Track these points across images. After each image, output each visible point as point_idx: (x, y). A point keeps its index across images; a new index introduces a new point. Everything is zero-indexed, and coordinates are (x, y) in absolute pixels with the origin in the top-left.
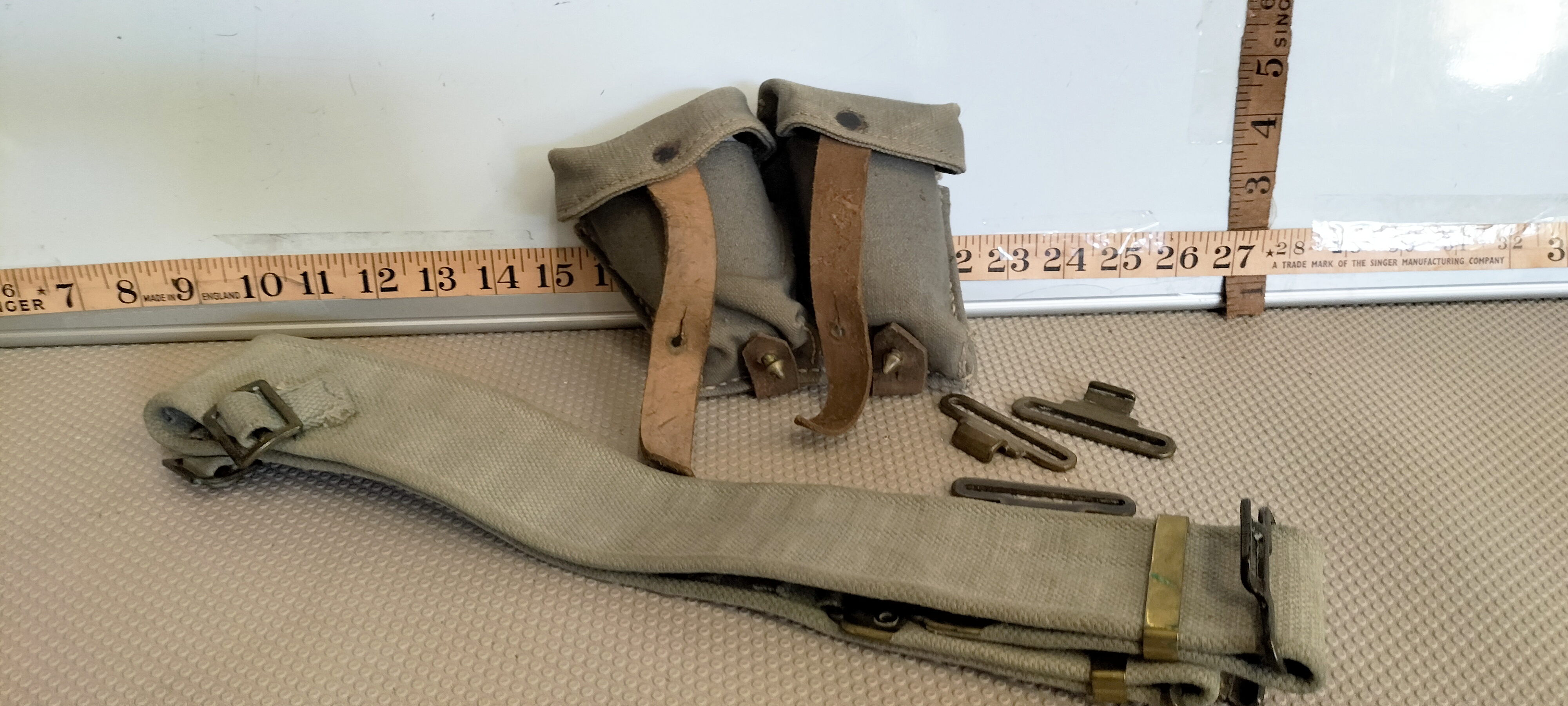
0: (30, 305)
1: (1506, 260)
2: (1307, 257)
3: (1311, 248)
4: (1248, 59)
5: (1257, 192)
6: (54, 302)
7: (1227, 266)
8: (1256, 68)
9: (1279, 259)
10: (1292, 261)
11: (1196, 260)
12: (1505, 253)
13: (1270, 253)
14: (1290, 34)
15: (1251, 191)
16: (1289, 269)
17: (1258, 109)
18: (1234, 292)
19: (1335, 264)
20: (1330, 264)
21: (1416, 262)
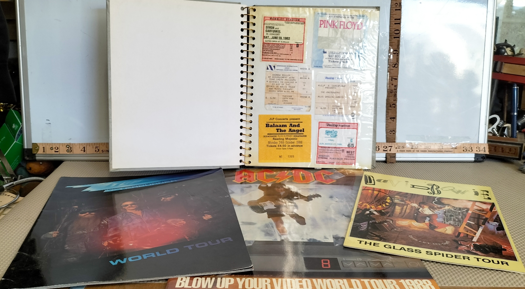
1: (453, 151)
2: (405, 149)
3: (406, 147)
4: (388, 104)
5: (392, 134)
7: (386, 151)
8: (390, 106)
9: (399, 150)
10: (401, 150)
11: (379, 149)
12: (452, 150)
13: (396, 148)
14: (397, 98)
15: (391, 133)
16: (401, 152)
17: (391, 115)
18: (389, 157)
19: (412, 151)
20: (411, 151)
21: (431, 151)
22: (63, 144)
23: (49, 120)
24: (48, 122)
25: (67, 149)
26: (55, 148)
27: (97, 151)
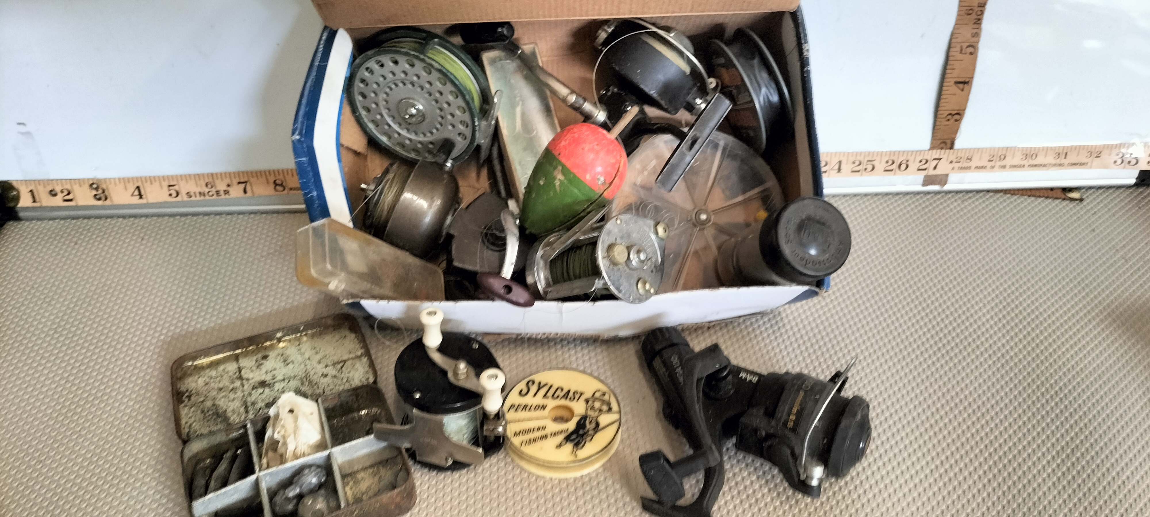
0: (222, 193)
1: (1090, 166)
2: (974, 164)
3: (975, 159)
4: (952, 46)
5: (951, 121)
6: (236, 192)
7: (925, 169)
9: (957, 165)
10: (964, 166)
11: (907, 167)
12: (1089, 162)
13: (951, 162)
14: (981, 30)
15: (947, 121)
16: (962, 171)
19: (988, 167)
20: (985, 167)
21: (1036, 166)
22: (80, 182)
23: (23, 124)
24: (22, 129)
25: (94, 192)
26: (62, 192)
27: (174, 194)
